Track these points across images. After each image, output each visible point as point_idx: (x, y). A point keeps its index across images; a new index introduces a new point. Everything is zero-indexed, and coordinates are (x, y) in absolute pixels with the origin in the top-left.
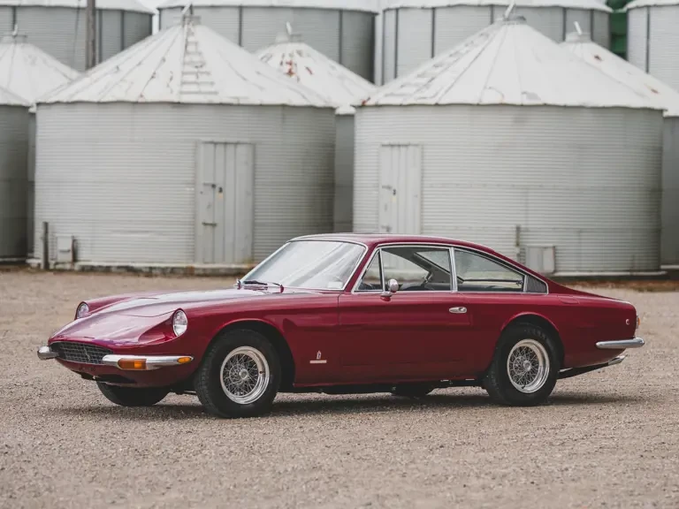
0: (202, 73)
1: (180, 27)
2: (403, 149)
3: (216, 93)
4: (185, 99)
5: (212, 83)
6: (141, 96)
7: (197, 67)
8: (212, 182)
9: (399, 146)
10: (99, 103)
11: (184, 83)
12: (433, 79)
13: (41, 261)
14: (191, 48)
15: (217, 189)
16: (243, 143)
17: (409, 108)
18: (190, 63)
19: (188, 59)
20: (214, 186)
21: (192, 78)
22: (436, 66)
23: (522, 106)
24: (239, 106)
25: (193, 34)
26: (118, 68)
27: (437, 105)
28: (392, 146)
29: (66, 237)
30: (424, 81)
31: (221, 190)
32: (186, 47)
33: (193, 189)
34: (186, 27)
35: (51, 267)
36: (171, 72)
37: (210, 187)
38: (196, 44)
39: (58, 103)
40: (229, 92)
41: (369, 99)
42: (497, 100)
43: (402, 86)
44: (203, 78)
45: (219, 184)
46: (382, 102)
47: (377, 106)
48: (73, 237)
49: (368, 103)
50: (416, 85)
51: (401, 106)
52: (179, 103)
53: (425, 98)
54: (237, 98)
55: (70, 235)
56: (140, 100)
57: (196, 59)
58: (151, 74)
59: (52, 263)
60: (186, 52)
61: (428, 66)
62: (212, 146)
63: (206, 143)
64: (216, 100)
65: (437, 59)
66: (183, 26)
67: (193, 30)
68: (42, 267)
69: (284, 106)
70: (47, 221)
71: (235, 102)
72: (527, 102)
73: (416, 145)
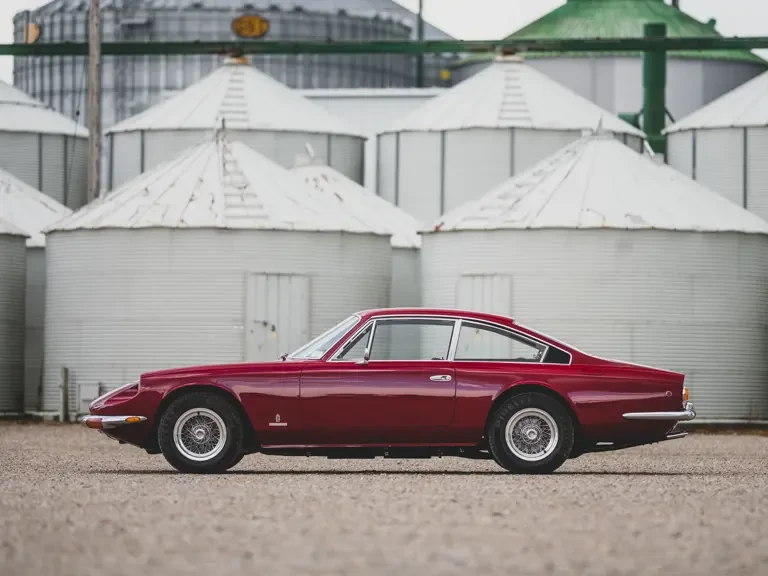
0: (248, 195)
1: (214, 143)
2: (487, 280)
3: (266, 217)
4: (231, 224)
5: (261, 207)
6: (182, 221)
7: (240, 188)
8: (262, 318)
9: (483, 276)
10: (131, 229)
11: (228, 206)
12: (518, 200)
13: (60, 413)
14: (229, 167)
15: (269, 327)
16: (299, 275)
17: (495, 233)
18: (231, 184)
19: (228, 178)
20: (265, 324)
21: (236, 200)
22: (519, 186)
23: (627, 229)
24: (294, 231)
25: (229, 152)
26: (146, 189)
27: (528, 229)
28: (473, 276)
29: (93, 384)
30: (510, 202)
31: (274, 329)
32: (224, 165)
33: (242, 328)
34: (220, 142)
35: (73, 419)
36: (211, 194)
37: (260, 325)
38: (235, 162)
39: (80, 229)
40: (281, 216)
41: (443, 224)
42: (598, 223)
43: (482, 209)
44: (249, 201)
45: (272, 321)
46: (460, 227)
47: (454, 231)
48: (100, 384)
49: (442, 228)
50: (500, 207)
51: (485, 230)
52: (226, 229)
53: (513, 221)
54: (292, 223)
55: (97, 382)
56: (181, 225)
57: (238, 179)
58: (189, 197)
59: (73, 415)
60: (226, 173)
61: (508, 186)
62: (264, 278)
63: (257, 274)
64: (268, 225)
65: (519, 178)
66: (217, 143)
67: (228, 146)
68: (61, 419)
69: (343, 233)
70: (67, 366)
71: (289, 227)
72: (631, 225)
73: (502, 275)
